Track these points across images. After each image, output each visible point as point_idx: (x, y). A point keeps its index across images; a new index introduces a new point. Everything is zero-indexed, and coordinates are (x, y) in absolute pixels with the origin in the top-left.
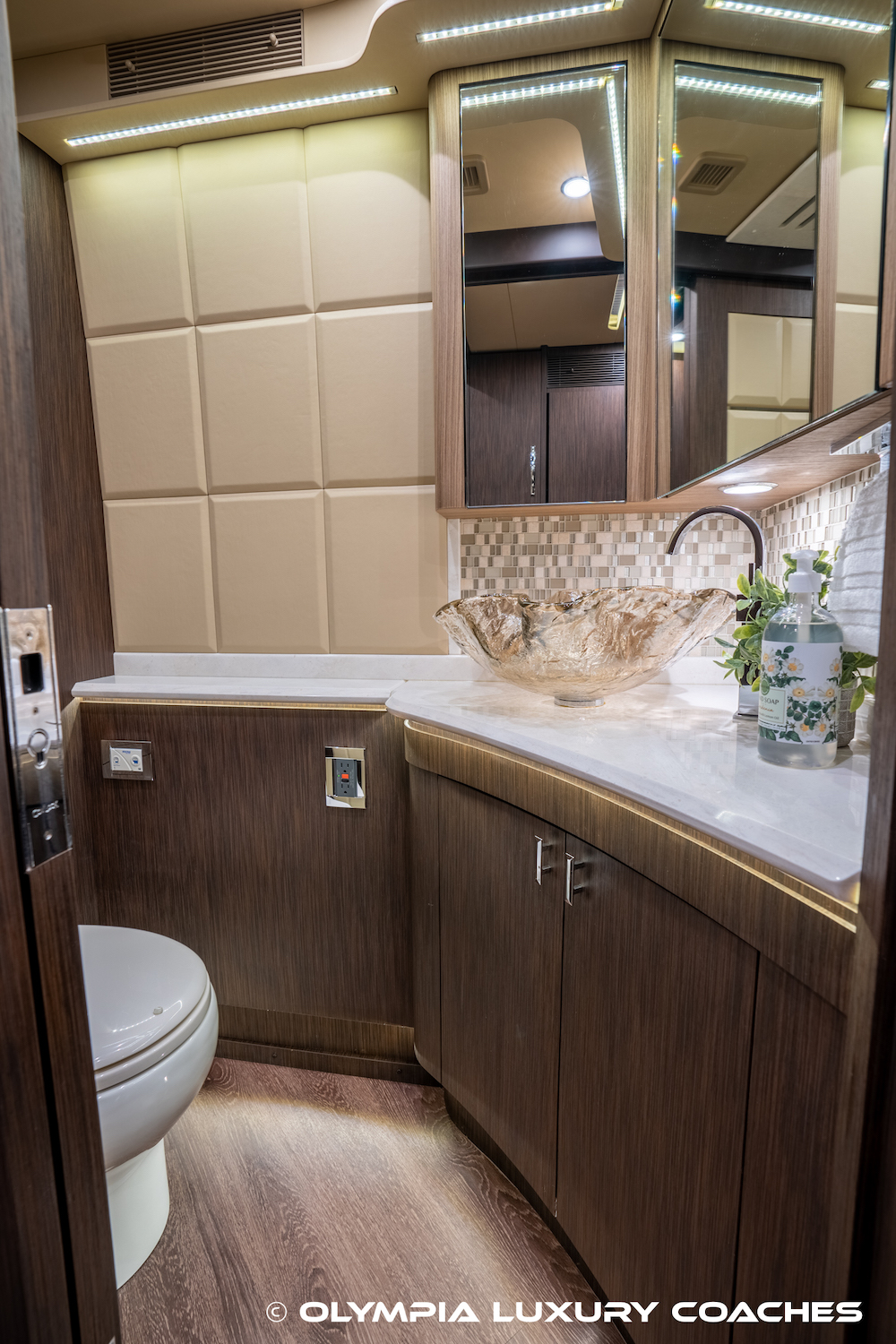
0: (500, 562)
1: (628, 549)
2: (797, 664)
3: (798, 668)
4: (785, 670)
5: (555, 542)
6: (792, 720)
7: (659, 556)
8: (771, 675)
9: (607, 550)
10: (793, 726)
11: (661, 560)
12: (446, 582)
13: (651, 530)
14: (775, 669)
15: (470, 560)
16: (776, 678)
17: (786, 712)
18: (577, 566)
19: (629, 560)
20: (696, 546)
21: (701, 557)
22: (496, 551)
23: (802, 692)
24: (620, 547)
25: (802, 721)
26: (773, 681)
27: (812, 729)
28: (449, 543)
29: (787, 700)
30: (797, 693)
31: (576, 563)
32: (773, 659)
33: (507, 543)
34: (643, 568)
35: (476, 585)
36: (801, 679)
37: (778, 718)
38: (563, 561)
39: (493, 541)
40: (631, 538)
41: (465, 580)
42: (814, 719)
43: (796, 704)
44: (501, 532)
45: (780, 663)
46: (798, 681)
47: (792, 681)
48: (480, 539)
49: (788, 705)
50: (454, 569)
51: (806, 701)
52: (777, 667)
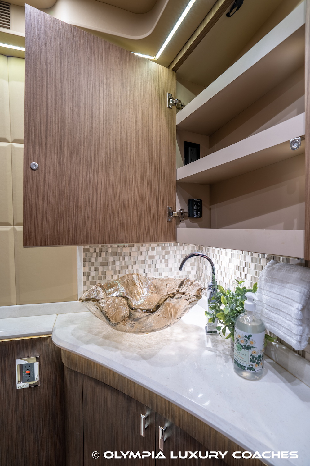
0: (100, 259)
1: (152, 253)
2: (253, 341)
3: (254, 343)
4: (248, 343)
6: (252, 363)
7: (163, 256)
8: (242, 344)
9: (144, 254)
10: (252, 365)
11: (164, 257)
12: (77, 269)
13: (160, 246)
14: (244, 343)
15: (87, 259)
16: (245, 346)
17: (249, 360)
18: (133, 260)
19: (152, 258)
20: (176, 252)
21: (177, 255)
22: (98, 255)
23: (255, 352)
24: (149, 252)
25: (256, 363)
26: (244, 347)
27: (258, 365)
29: (250, 355)
30: (253, 353)
31: (132, 259)
32: (243, 338)
33: (104, 252)
34: (158, 260)
35: (90, 270)
36: (255, 347)
37: (246, 362)
38: (127, 258)
40: (153, 249)
41: (85, 267)
42: (259, 361)
43: (253, 357)
44: (101, 248)
45: (247, 341)
46: (254, 348)
47: (252, 348)
48: (92, 250)
49: (250, 357)
50: (80, 262)
51: (256, 355)
52: (245, 342)
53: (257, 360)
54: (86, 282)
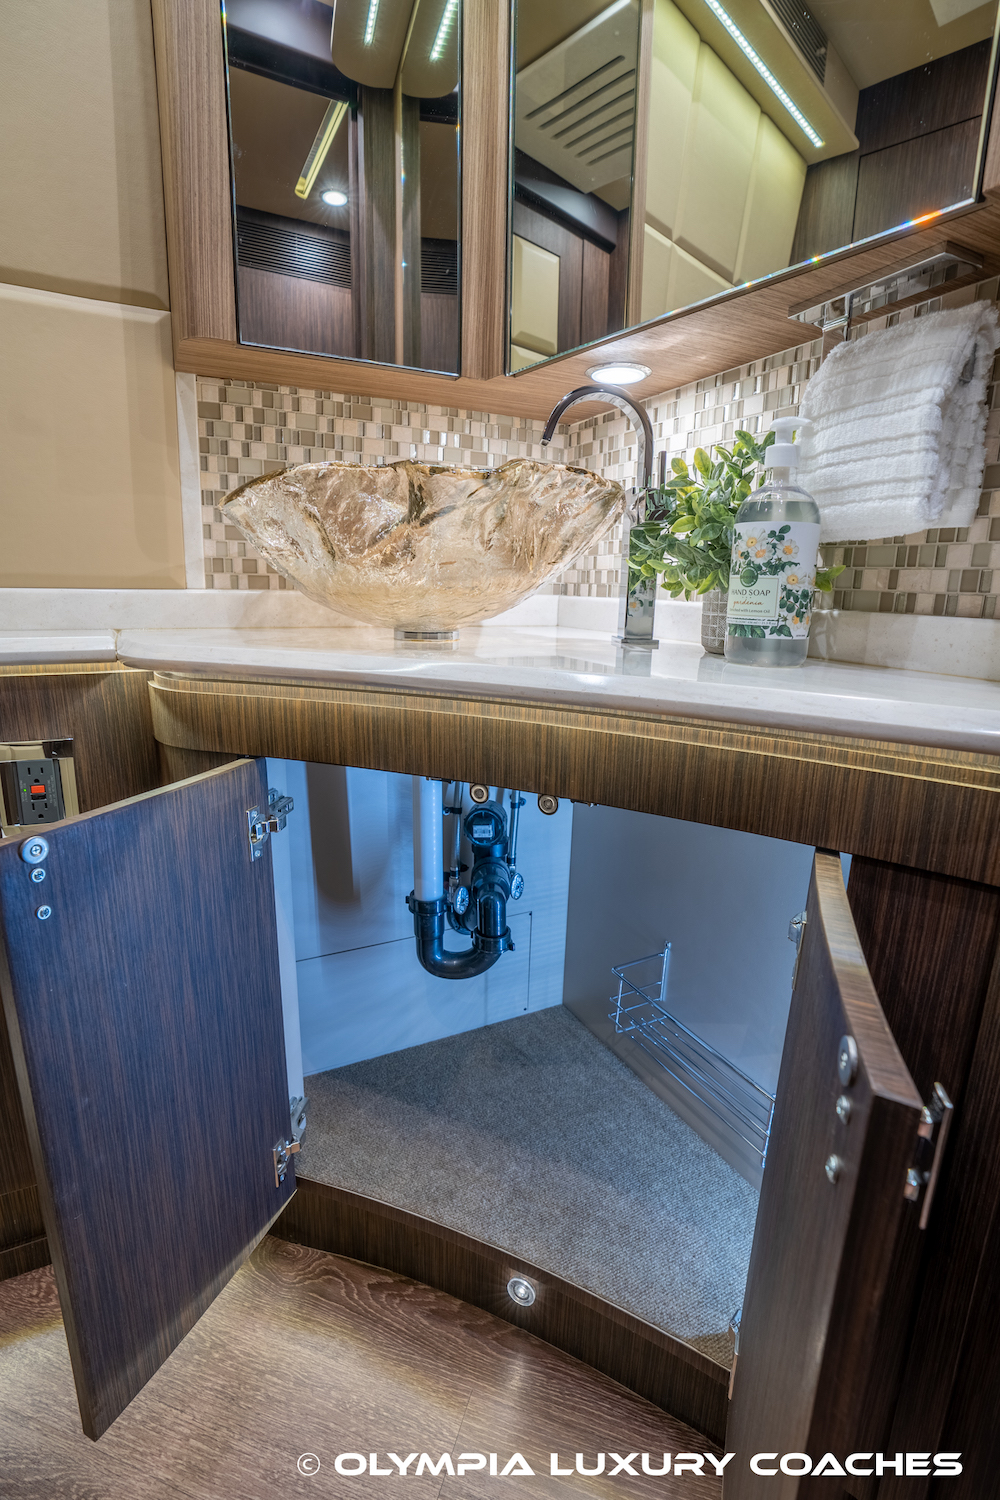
0: (260, 451)
2: (793, 546)
3: (794, 551)
4: (779, 554)
5: (338, 432)
6: (784, 612)
8: (760, 561)
10: (786, 619)
12: (178, 474)
13: (457, 431)
14: (766, 555)
15: (214, 445)
16: (768, 564)
17: (778, 603)
22: (254, 434)
23: (795, 579)
25: (794, 614)
26: (764, 568)
27: (801, 621)
28: (180, 412)
29: (780, 589)
30: (791, 581)
32: (765, 542)
33: (270, 424)
35: (225, 484)
36: (796, 564)
37: (769, 612)
39: (249, 419)
41: (207, 474)
42: (804, 610)
43: (789, 593)
44: (260, 406)
45: (774, 546)
46: (793, 566)
47: (787, 567)
48: (229, 413)
49: (781, 594)
50: (190, 455)
51: (798, 588)
52: (770, 551)
53: (798, 604)
54: (213, 528)
